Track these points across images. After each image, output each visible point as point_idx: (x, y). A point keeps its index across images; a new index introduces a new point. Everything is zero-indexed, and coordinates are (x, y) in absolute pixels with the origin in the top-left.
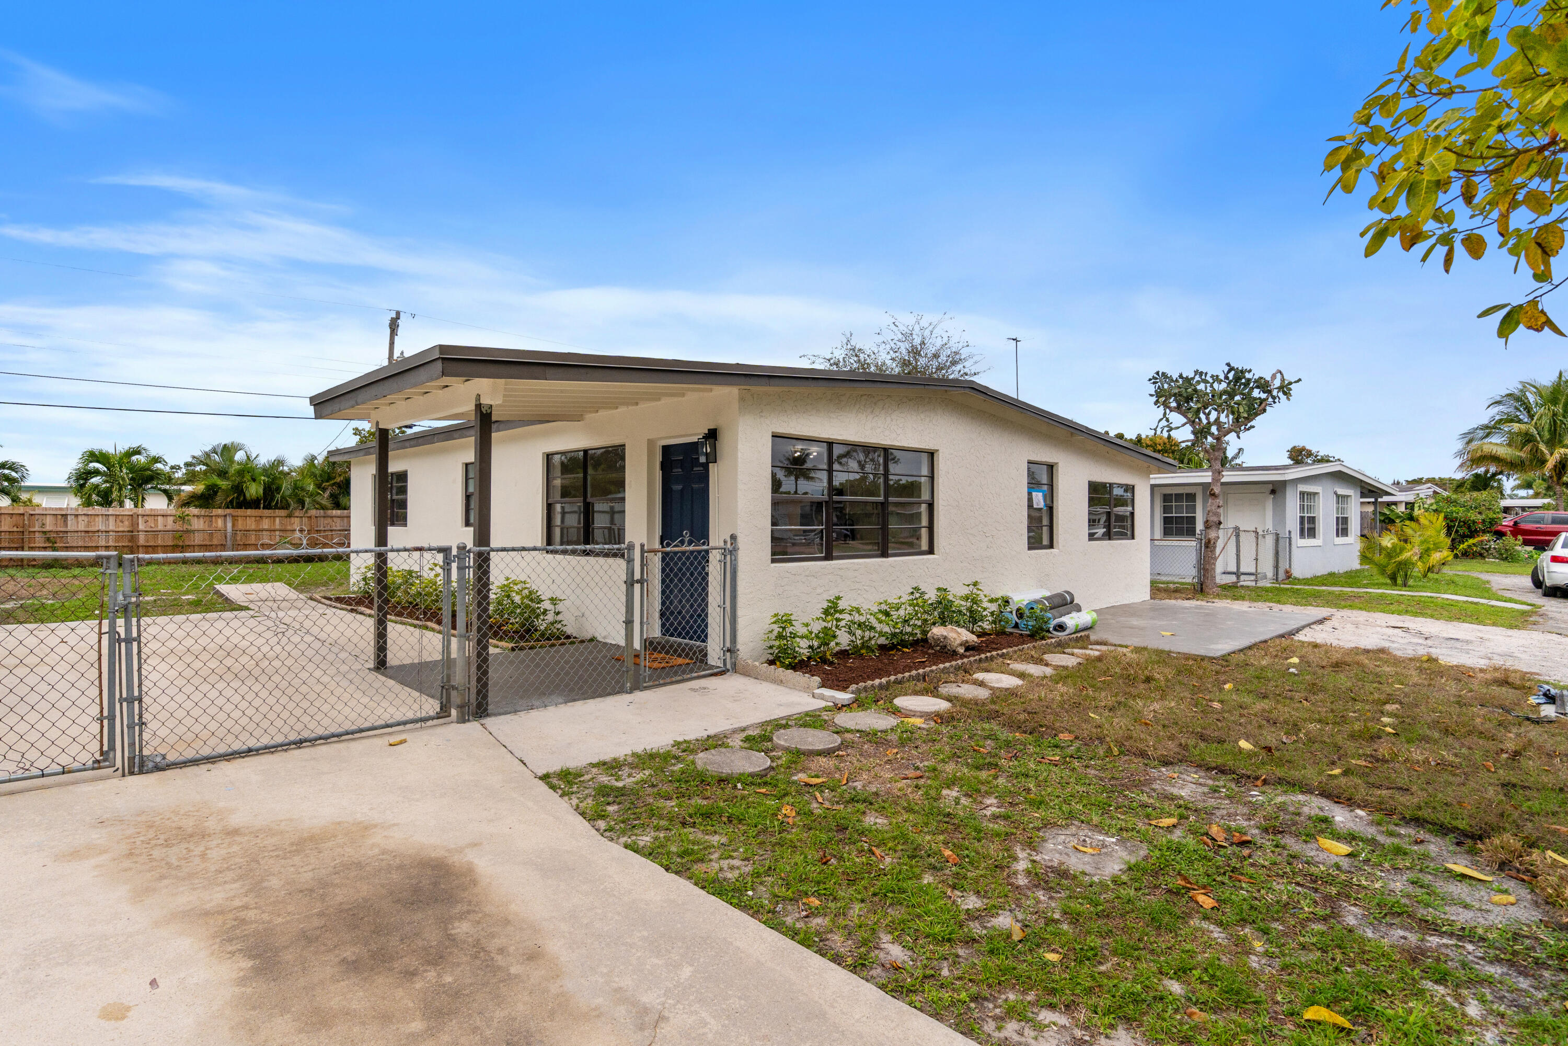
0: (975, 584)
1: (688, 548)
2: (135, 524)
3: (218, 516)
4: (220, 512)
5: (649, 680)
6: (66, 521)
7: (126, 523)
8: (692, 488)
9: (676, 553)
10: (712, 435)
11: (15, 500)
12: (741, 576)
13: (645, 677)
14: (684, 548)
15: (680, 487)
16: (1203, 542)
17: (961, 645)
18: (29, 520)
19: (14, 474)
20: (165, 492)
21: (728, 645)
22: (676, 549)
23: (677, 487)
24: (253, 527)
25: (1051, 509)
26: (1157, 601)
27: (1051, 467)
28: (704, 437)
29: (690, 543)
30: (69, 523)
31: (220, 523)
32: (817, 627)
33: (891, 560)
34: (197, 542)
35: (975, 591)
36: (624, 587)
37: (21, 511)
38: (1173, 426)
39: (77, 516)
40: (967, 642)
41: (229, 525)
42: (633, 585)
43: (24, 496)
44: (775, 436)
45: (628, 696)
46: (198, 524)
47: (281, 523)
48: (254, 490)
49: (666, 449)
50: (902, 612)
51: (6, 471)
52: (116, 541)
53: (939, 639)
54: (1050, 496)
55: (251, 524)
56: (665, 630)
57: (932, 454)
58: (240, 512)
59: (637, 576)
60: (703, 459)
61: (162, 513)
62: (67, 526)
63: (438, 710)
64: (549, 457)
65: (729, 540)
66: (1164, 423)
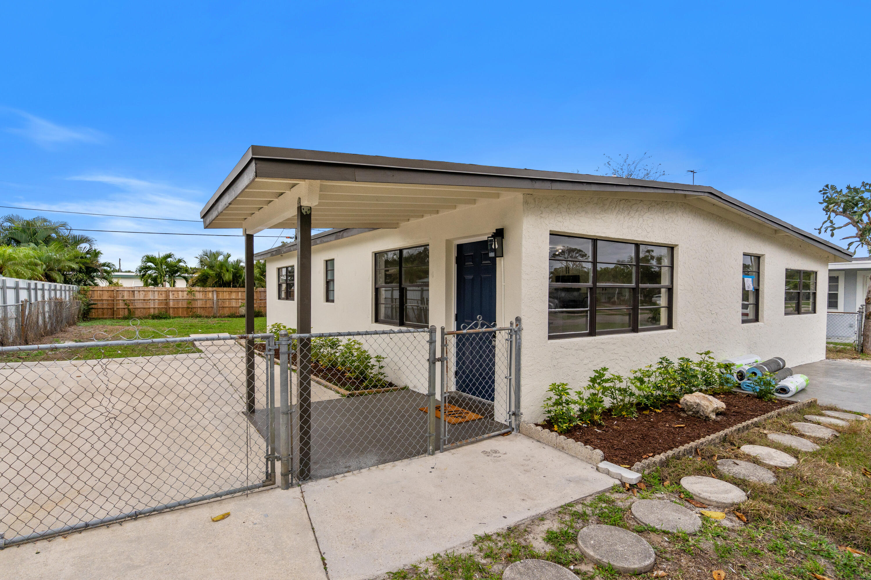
0: (707, 353)
1: (481, 330)
2: (168, 296)
3: (209, 291)
4: (210, 289)
5: (449, 443)
6: (134, 294)
7: (164, 295)
8: (481, 277)
9: (471, 334)
10: (500, 234)
11: (111, 283)
12: (523, 351)
13: (445, 440)
14: (477, 330)
15: (471, 277)
16: (864, 315)
17: (713, 411)
18: (116, 294)
19: (109, 269)
20: (185, 278)
21: (513, 409)
22: (471, 331)
23: (469, 277)
24: (227, 298)
25: (757, 291)
26: (831, 361)
27: (758, 258)
28: (492, 236)
29: (482, 326)
30: (136, 295)
31: (210, 295)
32: (586, 395)
33: (641, 334)
34: (199, 306)
35: (707, 358)
36: (427, 365)
37: (112, 289)
38: (835, 226)
39: (139, 291)
40: (717, 408)
41: (215, 296)
42: (434, 363)
43: (115, 281)
44: (552, 234)
45: (430, 457)
46: (199, 296)
47: (241, 295)
48: (228, 277)
49: (460, 247)
50: (652, 379)
51: (105, 268)
52: (159, 305)
53: (692, 405)
54: (758, 281)
55: (226, 296)
56: (460, 387)
57: (672, 248)
58: (220, 289)
59: (438, 355)
60: (492, 255)
61: (181, 289)
62: (134, 296)
63: (265, 478)
64: (377, 255)
65: (514, 321)
66: (828, 224)
